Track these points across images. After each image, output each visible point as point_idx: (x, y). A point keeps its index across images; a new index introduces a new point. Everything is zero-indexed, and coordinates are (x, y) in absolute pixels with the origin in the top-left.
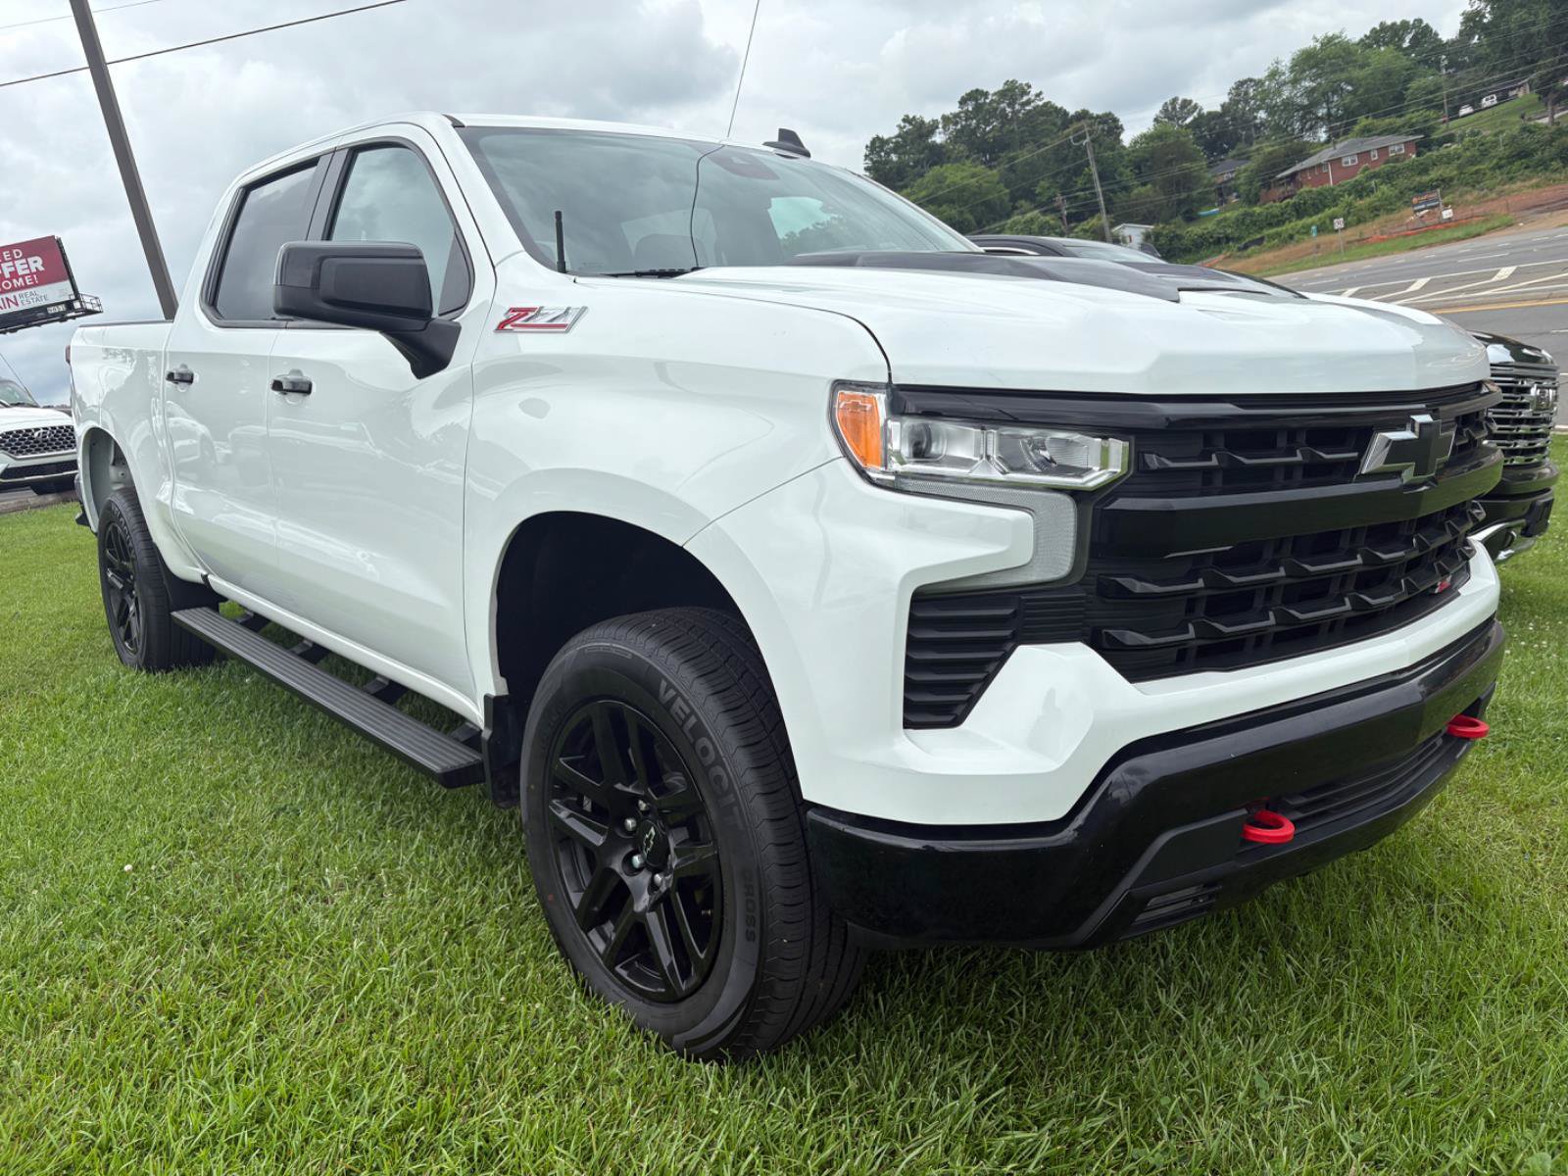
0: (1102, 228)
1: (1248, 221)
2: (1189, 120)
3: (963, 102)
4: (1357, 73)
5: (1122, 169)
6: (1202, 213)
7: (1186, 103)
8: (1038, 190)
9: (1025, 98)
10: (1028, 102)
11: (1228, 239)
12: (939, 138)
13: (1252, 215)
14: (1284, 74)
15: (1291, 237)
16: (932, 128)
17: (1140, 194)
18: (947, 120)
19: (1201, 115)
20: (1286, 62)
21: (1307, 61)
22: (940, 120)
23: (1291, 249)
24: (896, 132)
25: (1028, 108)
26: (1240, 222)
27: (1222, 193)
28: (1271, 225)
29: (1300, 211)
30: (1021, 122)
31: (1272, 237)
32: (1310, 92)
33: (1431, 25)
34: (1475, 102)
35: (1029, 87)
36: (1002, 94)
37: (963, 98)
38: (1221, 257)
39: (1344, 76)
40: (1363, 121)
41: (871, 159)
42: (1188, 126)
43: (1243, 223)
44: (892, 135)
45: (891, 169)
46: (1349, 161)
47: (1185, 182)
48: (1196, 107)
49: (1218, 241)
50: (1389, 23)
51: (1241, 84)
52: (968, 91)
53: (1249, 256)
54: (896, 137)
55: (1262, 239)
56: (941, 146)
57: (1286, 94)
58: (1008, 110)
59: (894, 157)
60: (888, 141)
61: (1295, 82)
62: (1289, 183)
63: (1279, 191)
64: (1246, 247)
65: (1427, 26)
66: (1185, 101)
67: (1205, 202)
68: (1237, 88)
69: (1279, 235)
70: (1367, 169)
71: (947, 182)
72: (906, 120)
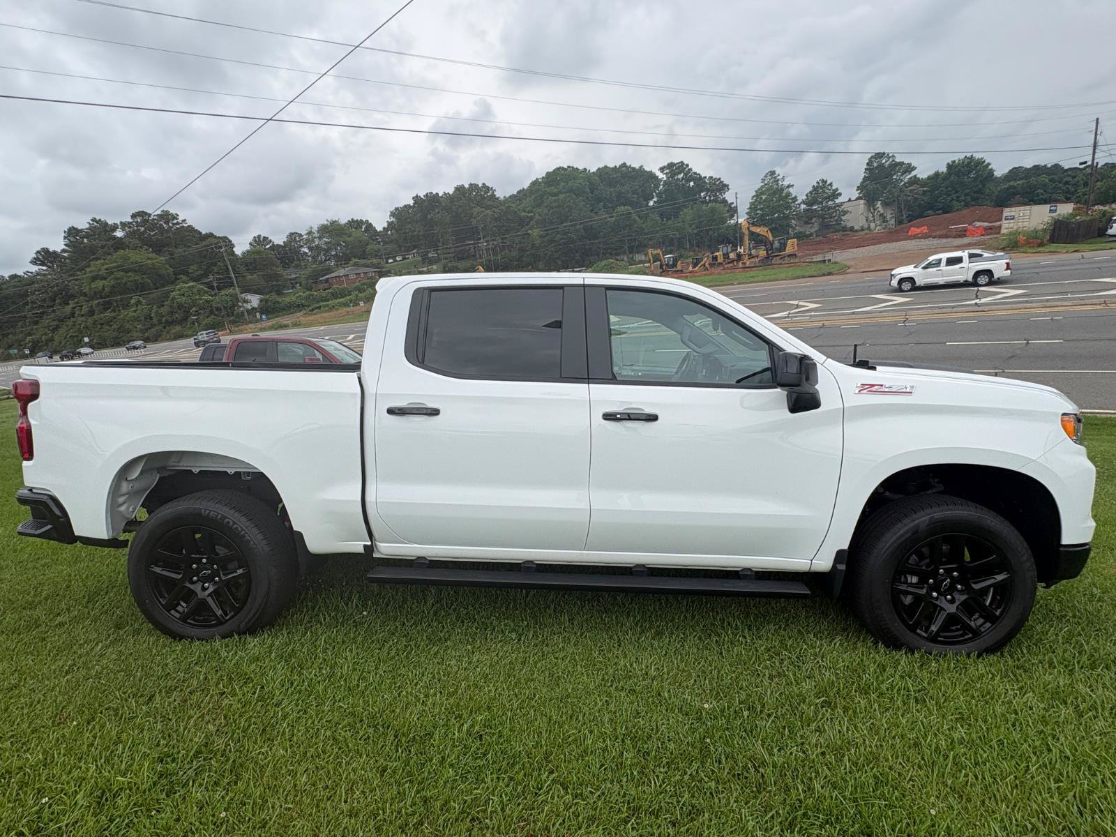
0: (236, 294)
1: (311, 298)
2: (268, 247)
3: (133, 216)
4: (347, 239)
5: (239, 266)
6: (285, 292)
7: (265, 238)
8: (190, 271)
9: (175, 221)
10: (178, 223)
11: (303, 306)
12: (119, 234)
13: (313, 295)
14: (314, 233)
15: (334, 307)
16: (115, 227)
17: (251, 279)
18: (123, 225)
19: (273, 245)
20: (315, 229)
21: (324, 230)
22: (119, 224)
23: (333, 313)
24: (88, 226)
25: (178, 226)
26: (308, 298)
27: (293, 283)
28: (322, 301)
29: (335, 296)
30: (174, 234)
31: (325, 306)
32: (326, 243)
33: (373, 223)
34: (394, 258)
35: (178, 215)
36: (160, 217)
37: (133, 214)
38: (302, 313)
39: (342, 239)
40: (354, 260)
41: (69, 240)
42: (268, 249)
43: (309, 298)
44: (84, 228)
45: (85, 247)
46: (351, 277)
47: (276, 277)
48: (271, 241)
49: (298, 306)
50: (355, 219)
51: (292, 234)
52: (137, 211)
53: (315, 314)
54: (87, 229)
55: (320, 307)
56: (121, 238)
57: (317, 243)
58: (165, 225)
59: (85, 240)
60: (82, 231)
61: (320, 238)
62: (326, 283)
63: (321, 286)
64: (313, 310)
65: (371, 224)
66: (264, 237)
67: (285, 287)
68: (290, 236)
69: (328, 305)
70: (360, 281)
71: (131, 260)
72: (94, 220)
